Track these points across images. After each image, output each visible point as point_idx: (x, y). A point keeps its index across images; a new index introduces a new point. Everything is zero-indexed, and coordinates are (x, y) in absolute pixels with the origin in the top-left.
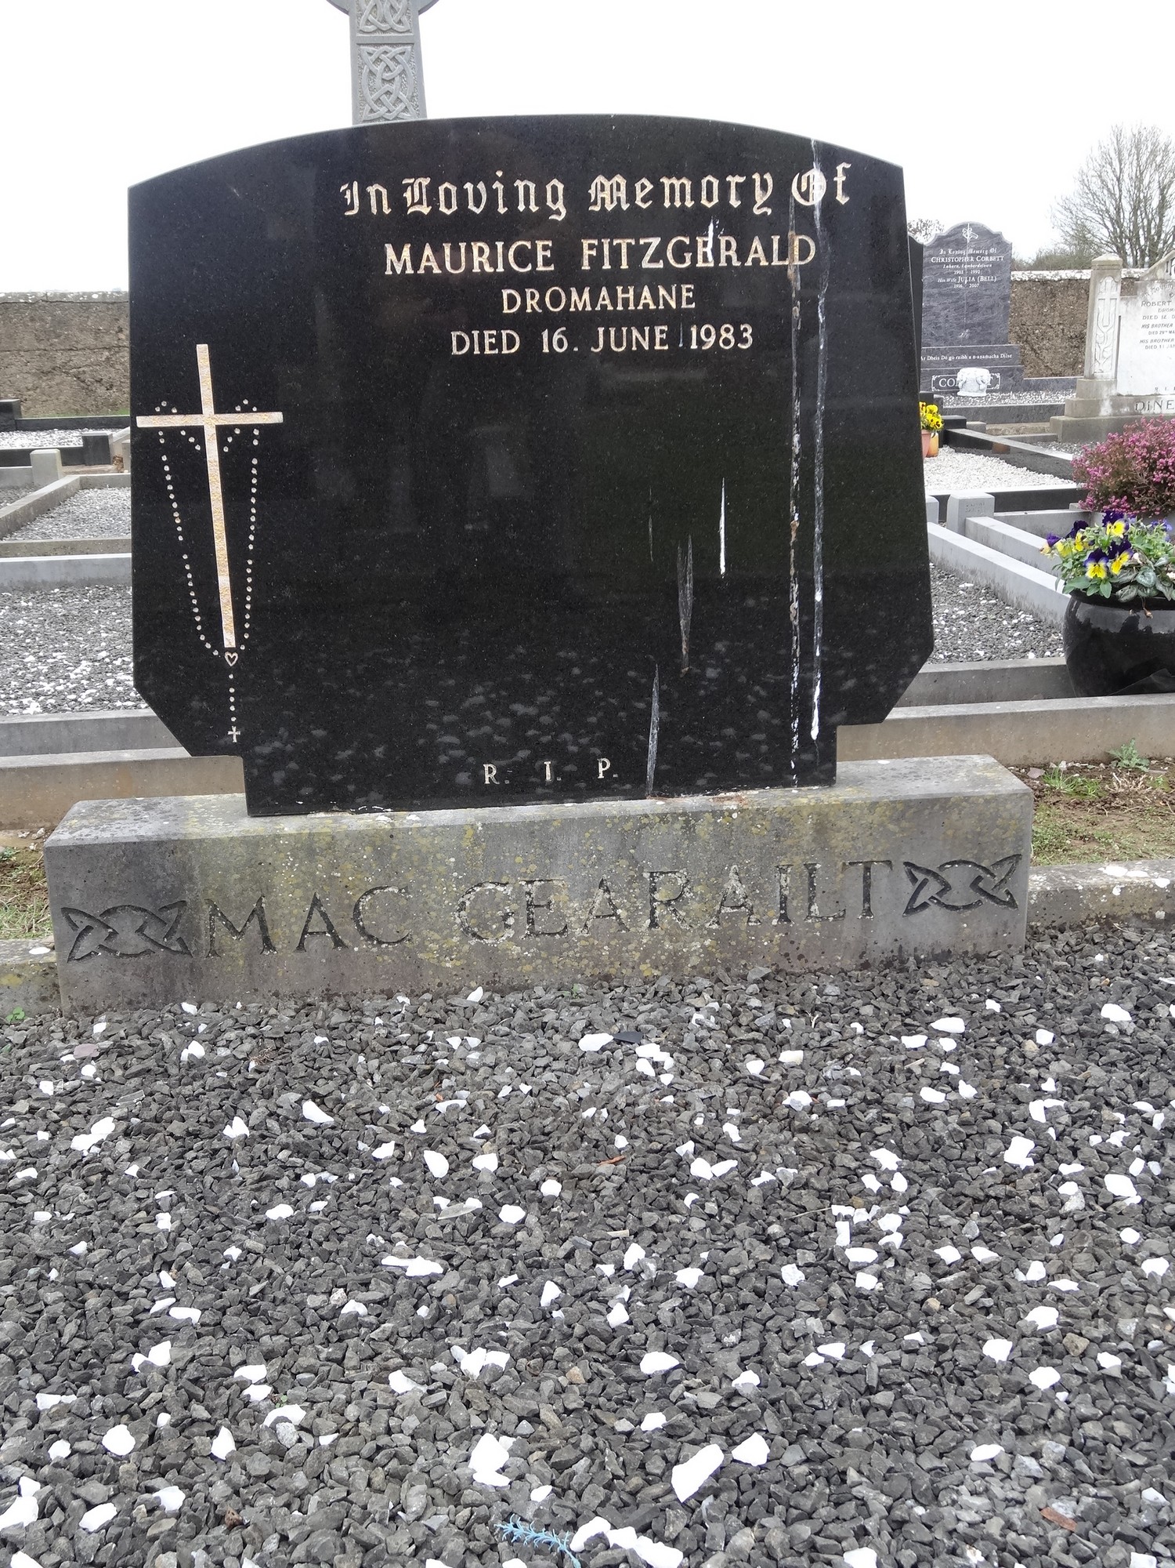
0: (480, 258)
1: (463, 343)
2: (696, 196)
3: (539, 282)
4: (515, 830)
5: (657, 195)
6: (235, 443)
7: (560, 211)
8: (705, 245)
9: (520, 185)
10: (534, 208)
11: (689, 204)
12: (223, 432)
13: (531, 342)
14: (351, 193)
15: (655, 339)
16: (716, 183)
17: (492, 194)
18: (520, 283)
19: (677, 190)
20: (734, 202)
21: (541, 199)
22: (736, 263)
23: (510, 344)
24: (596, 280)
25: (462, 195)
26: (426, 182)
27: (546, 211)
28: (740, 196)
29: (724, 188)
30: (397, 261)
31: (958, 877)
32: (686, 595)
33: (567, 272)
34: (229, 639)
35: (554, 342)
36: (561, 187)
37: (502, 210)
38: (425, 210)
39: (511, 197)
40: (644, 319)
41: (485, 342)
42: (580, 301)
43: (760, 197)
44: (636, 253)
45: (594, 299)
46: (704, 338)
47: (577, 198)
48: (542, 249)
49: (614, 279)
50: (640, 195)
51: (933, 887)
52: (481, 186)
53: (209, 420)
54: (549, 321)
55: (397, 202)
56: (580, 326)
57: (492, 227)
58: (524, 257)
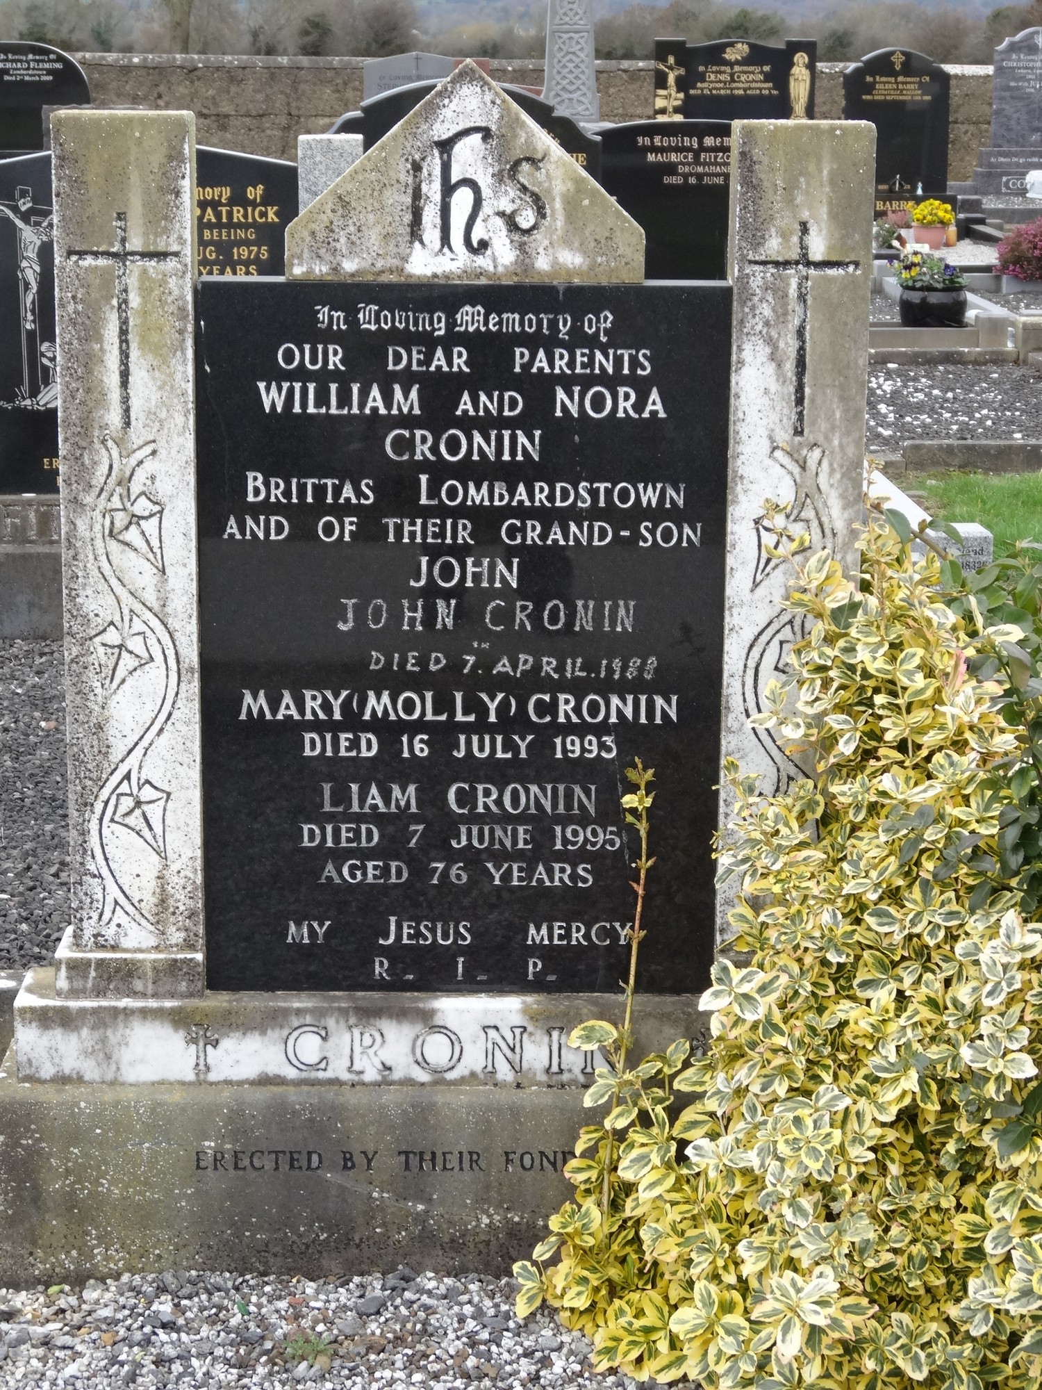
0: (673, 157)
1: (668, 180)
3: (689, 164)
5: (722, 142)
7: (696, 146)
9: (685, 139)
13: (686, 180)
14: (640, 140)
17: (678, 141)
18: (683, 164)
21: (691, 142)
23: (680, 180)
24: (705, 164)
25: (670, 141)
26: (660, 137)
27: (692, 146)
30: (651, 157)
33: (697, 161)
35: (692, 180)
36: (696, 139)
38: (659, 144)
39: (683, 142)
41: (673, 180)
42: (700, 169)
44: (716, 157)
47: (700, 143)
48: (690, 155)
49: (710, 164)
50: (717, 142)
54: (691, 175)
55: (652, 142)
56: (700, 177)
57: (677, 150)
58: (686, 157)
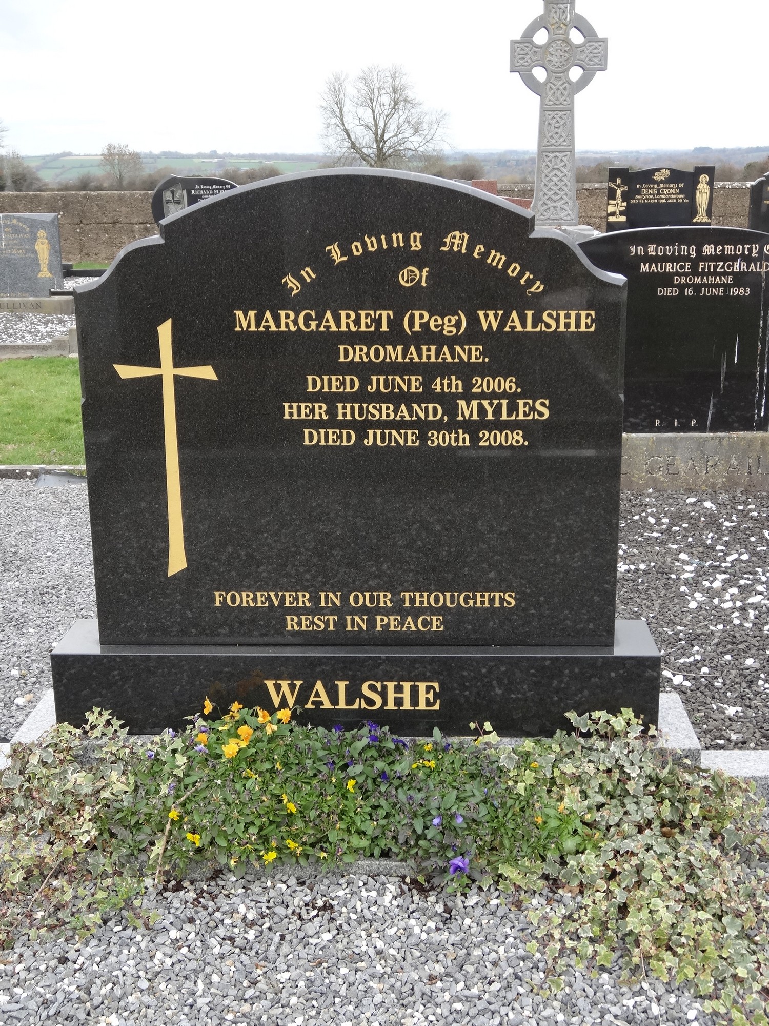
0: (669, 267)
1: (661, 292)
2: (735, 250)
3: (686, 274)
4: (665, 440)
5: (723, 250)
7: (694, 254)
8: (737, 265)
9: (683, 247)
10: (686, 254)
11: (733, 253)
13: (682, 292)
14: (632, 249)
15: (720, 292)
16: (741, 247)
17: (674, 250)
18: (680, 275)
19: (729, 249)
20: (746, 253)
21: (688, 251)
22: (746, 270)
23: (675, 292)
24: (703, 274)
25: (665, 250)
26: (655, 246)
27: (689, 254)
28: (748, 251)
29: (744, 249)
30: (644, 268)
32: (724, 369)
33: (695, 272)
35: (689, 292)
36: (694, 248)
37: (677, 254)
38: (654, 254)
39: (679, 250)
40: (717, 286)
41: (668, 292)
42: (698, 280)
43: (754, 251)
44: (716, 267)
45: (702, 280)
46: (734, 292)
47: (699, 251)
48: (688, 265)
49: (709, 274)
50: (718, 250)
52: (671, 247)
54: (687, 286)
55: (646, 252)
56: (697, 288)
57: (673, 259)
58: (682, 267)
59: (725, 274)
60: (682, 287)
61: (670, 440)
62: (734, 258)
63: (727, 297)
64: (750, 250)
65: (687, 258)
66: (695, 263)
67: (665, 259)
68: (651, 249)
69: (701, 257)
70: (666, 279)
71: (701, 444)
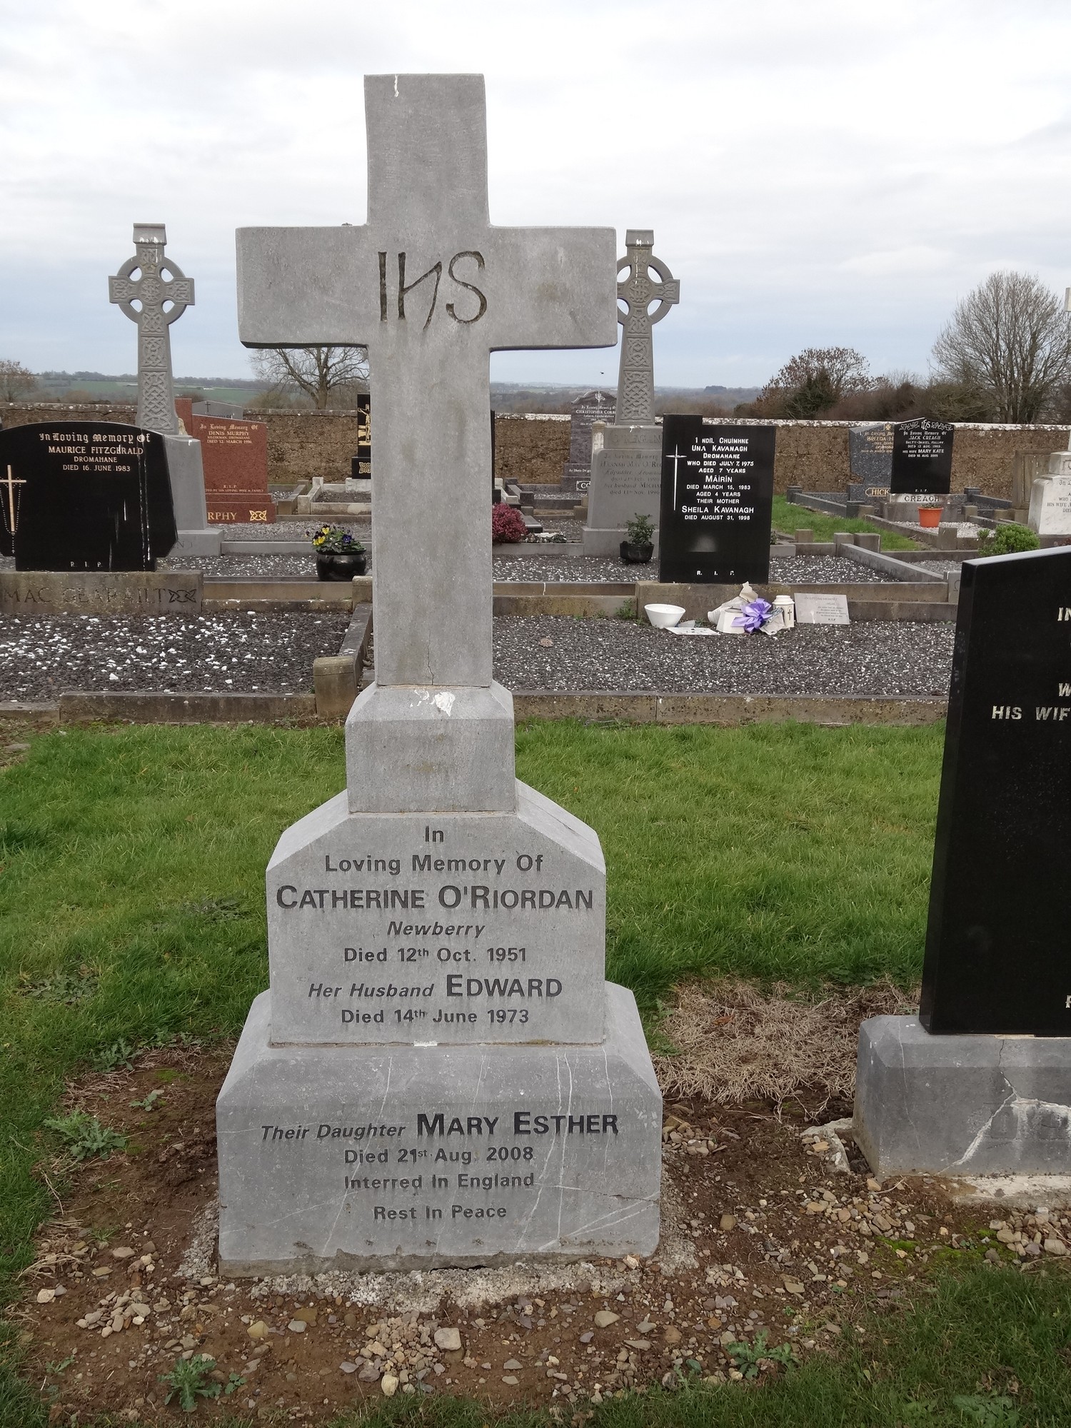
0: (69, 450)
1: (66, 467)
2: (116, 439)
3: (82, 455)
4: (75, 576)
5: (108, 438)
6: (16, 487)
7: (87, 441)
8: (119, 449)
9: (78, 435)
10: (81, 440)
11: (115, 441)
12: (13, 484)
13: (81, 468)
14: (42, 436)
15: (109, 468)
16: (121, 437)
17: (72, 437)
18: (78, 455)
19: (112, 438)
20: (125, 441)
21: (83, 438)
22: (125, 453)
23: (76, 468)
24: (95, 455)
25: (66, 437)
26: (58, 434)
27: (84, 441)
29: (123, 438)
30: (52, 450)
31: (182, 594)
32: (117, 525)
33: (88, 454)
34: (13, 530)
35: (86, 468)
37: (74, 440)
38: (58, 439)
39: (76, 438)
40: (106, 464)
41: (70, 467)
42: (91, 460)
43: (130, 440)
44: (104, 450)
45: (94, 460)
46: (118, 468)
47: (90, 438)
48: (83, 449)
49: (99, 455)
51: (175, 596)
52: (69, 435)
53: (10, 481)
54: (85, 464)
55: (52, 438)
56: (92, 465)
57: (72, 444)
59: (111, 456)
60: (79, 464)
61: (79, 577)
62: (116, 444)
63: (113, 471)
64: (127, 438)
65: (82, 444)
66: (88, 447)
67: (66, 444)
68: (55, 436)
69: (92, 443)
70: (69, 459)
71: (102, 580)
